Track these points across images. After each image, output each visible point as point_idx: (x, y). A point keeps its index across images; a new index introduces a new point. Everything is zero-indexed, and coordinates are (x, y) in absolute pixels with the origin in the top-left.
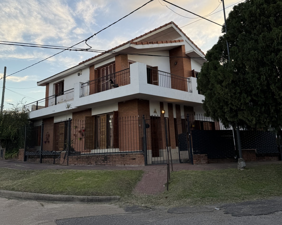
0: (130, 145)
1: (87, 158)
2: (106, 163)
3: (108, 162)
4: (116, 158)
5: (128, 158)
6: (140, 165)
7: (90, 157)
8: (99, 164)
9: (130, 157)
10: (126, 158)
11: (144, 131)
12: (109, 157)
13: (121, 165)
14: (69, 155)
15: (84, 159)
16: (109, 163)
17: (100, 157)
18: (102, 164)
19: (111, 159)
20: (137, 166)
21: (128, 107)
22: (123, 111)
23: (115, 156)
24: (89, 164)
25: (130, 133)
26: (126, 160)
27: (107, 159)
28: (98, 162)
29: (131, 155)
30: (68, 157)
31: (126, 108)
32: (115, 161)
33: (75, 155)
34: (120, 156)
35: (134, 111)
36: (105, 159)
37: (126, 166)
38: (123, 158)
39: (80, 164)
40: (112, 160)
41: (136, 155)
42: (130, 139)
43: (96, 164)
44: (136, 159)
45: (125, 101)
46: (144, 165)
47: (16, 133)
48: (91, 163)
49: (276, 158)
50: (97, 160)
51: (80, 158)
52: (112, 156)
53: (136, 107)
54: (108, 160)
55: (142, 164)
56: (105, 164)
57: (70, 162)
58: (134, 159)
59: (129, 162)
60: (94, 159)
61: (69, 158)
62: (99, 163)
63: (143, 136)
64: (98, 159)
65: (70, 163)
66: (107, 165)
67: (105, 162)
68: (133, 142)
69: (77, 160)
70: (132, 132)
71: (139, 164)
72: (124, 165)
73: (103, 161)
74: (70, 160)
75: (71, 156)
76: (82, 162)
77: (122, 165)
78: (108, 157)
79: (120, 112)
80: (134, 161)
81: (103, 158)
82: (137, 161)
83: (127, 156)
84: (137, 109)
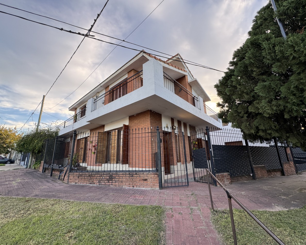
0: (141, 162)
1: (89, 176)
2: (111, 184)
3: (114, 182)
4: (123, 177)
5: (137, 178)
6: (153, 188)
7: (93, 175)
8: (102, 185)
9: (140, 177)
10: (135, 178)
11: (158, 145)
12: (115, 176)
13: (129, 187)
14: (70, 172)
15: (86, 177)
16: (114, 184)
17: (104, 176)
18: (106, 184)
19: (116, 179)
20: (150, 189)
21: (139, 120)
22: (133, 125)
23: (122, 176)
24: (91, 184)
25: (140, 148)
26: (135, 181)
27: (113, 178)
28: (102, 181)
29: (142, 175)
30: (69, 173)
31: (137, 121)
32: (122, 182)
33: (77, 172)
34: (129, 176)
35: (146, 124)
36: (109, 178)
37: (135, 188)
38: (132, 178)
39: (82, 183)
40: (118, 180)
41: (148, 176)
42: (140, 155)
43: (99, 184)
44: (148, 180)
45: (136, 114)
46: (158, 188)
47: (40, 147)
48: (93, 182)
49: (279, 173)
50: (100, 179)
51: (82, 175)
52: (118, 176)
53: (148, 119)
54: (113, 180)
55: (155, 186)
56: (109, 185)
57: (71, 179)
58: (146, 180)
59: (139, 184)
60: (97, 178)
61: (70, 176)
62: (103, 183)
63: (157, 152)
64: (102, 178)
65: (70, 181)
66: (112, 186)
67: (110, 182)
68: (144, 158)
69: (79, 178)
70: (144, 147)
71: (151, 187)
72: (133, 187)
73: (107, 181)
74: (71, 177)
75: (72, 173)
76: (84, 180)
77: (131, 187)
78: (113, 176)
79: (131, 126)
80: (145, 182)
81: (108, 178)
82: (149, 182)
83: (137, 176)
84: (150, 121)
